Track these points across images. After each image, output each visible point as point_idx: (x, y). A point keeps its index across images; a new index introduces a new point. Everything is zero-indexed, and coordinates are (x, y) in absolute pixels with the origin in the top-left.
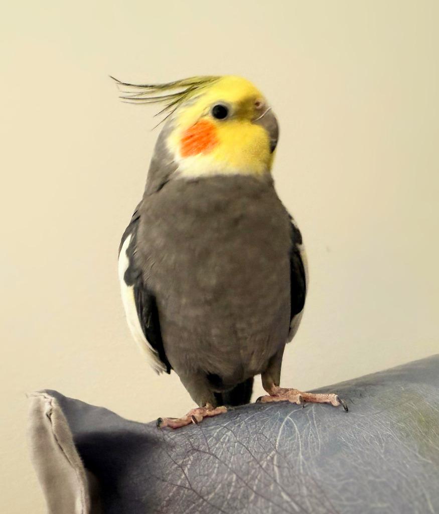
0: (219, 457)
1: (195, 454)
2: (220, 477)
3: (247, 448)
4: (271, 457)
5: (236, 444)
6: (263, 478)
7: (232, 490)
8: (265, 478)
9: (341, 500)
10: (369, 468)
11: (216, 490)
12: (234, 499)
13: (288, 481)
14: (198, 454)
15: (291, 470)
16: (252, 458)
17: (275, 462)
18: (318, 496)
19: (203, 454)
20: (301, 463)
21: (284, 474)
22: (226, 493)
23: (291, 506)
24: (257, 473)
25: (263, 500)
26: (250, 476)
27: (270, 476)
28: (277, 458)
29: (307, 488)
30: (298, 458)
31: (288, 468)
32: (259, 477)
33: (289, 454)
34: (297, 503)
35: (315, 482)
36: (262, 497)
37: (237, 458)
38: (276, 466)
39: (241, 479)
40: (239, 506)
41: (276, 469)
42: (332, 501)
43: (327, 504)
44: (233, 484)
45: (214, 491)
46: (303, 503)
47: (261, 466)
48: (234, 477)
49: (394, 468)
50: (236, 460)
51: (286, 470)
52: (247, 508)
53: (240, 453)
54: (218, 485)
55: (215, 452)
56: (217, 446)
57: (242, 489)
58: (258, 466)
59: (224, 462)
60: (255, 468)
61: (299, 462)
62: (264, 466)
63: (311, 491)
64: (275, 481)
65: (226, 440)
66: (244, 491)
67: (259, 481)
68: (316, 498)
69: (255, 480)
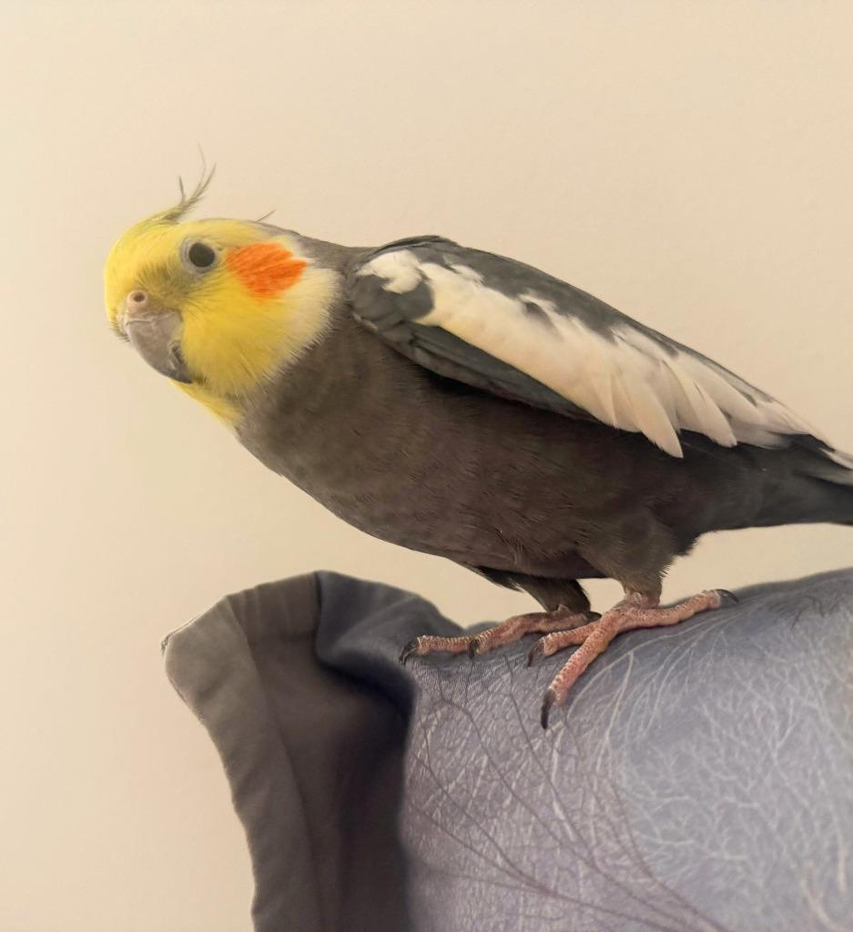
0: (475, 720)
1: (445, 709)
2: (465, 758)
3: (518, 711)
4: (552, 732)
5: (506, 699)
6: (530, 769)
7: (479, 782)
8: (533, 771)
9: (654, 835)
10: (733, 777)
11: (458, 779)
12: (482, 799)
13: (569, 782)
14: (449, 709)
15: (580, 763)
16: (520, 730)
17: (557, 744)
18: (614, 819)
19: (455, 709)
20: (602, 751)
21: (566, 769)
22: (471, 787)
23: (562, 828)
24: (522, 758)
25: (523, 809)
26: (509, 763)
27: (542, 768)
28: (563, 736)
29: (598, 800)
30: (601, 741)
31: (576, 758)
32: (522, 767)
33: (586, 730)
34: (573, 825)
35: (616, 792)
36: (523, 804)
37: (498, 727)
38: (557, 751)
39: (495, 766)
40: (487, 812)
41: (556, 756)
42: (636, 833)
43: (625, 837)
44: (482, 772)
45: (455, 779)
46: (585, 827)
47: (531, 747)
48: (485, 760)
49: (788, 784)
50: (495, 728)
51: (572, 761)
52: (499, 818)
53: (504, 717)
54: (461, 770)
55: (473, 710)
56: (479, 699)
57: (494, 784)
58: (526, 746)
59: (477, 730)
60: (520, 750)
61: (600, 749)
62: (535, 748)
63: (602, 809)
64: (549, 777)
65: (496, 690)
66: (496, 789)
67: (523, 774)
68: (610, 823)
69: (516, 772)
